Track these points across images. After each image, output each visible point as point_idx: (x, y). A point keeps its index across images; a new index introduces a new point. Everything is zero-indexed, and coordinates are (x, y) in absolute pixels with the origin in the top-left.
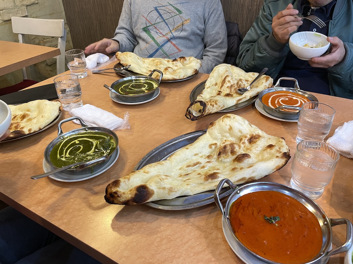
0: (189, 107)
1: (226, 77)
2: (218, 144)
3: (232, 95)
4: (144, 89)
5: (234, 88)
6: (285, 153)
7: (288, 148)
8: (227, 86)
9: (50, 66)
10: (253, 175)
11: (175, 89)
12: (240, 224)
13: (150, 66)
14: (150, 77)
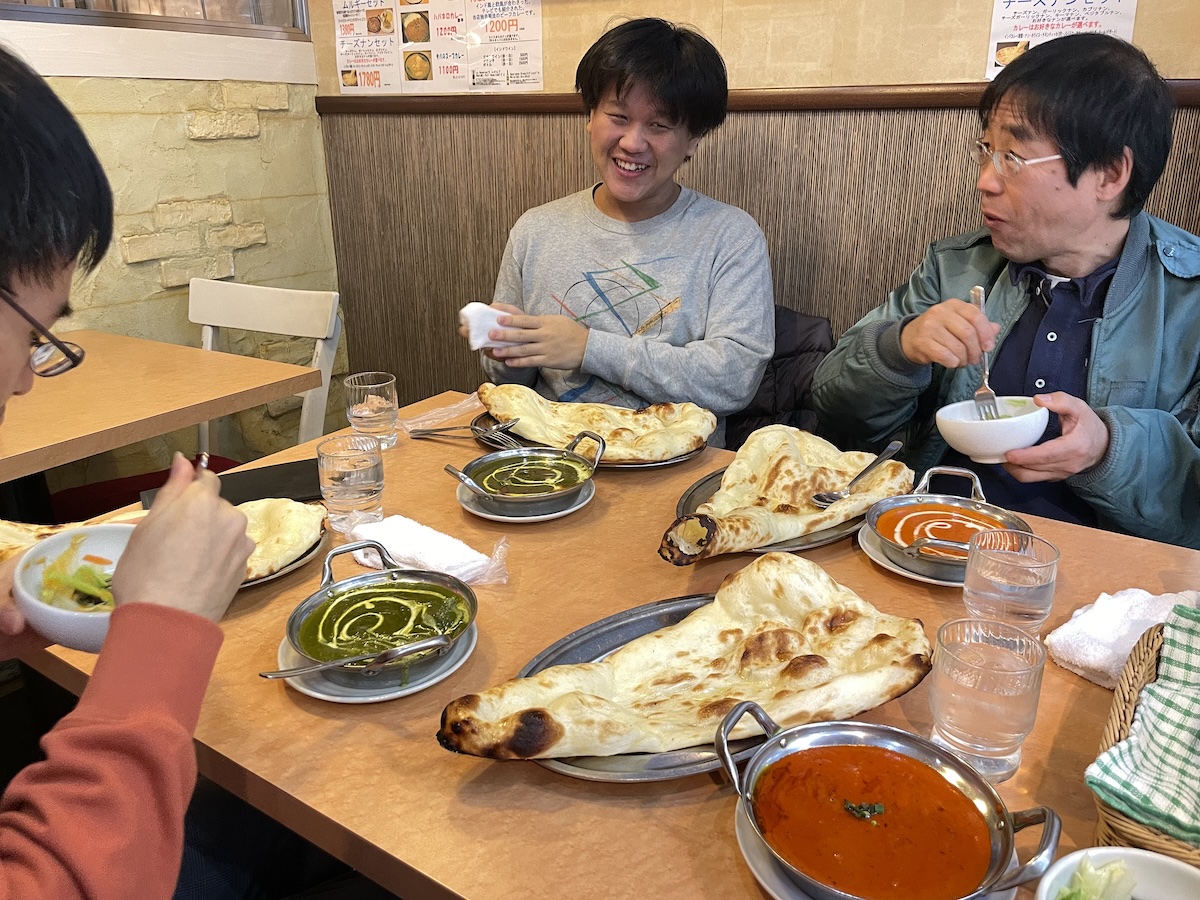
0: (670, 529)
1: (780, 461)
2: (746, 633)
3: (797, 509)
4: (553, 481)
5: (803, 491)
6: (917, 657)
7: (927, 644)
8: (782, 486)
9: (275, 418)
10: (829, 706)
11: (639, 488)
12: (780, 816)
13: (572, 425)
14: (570, 451)
